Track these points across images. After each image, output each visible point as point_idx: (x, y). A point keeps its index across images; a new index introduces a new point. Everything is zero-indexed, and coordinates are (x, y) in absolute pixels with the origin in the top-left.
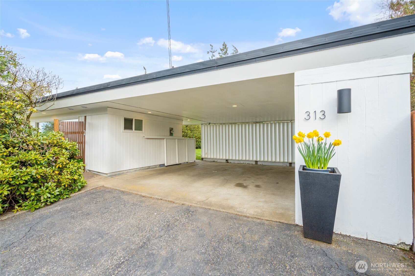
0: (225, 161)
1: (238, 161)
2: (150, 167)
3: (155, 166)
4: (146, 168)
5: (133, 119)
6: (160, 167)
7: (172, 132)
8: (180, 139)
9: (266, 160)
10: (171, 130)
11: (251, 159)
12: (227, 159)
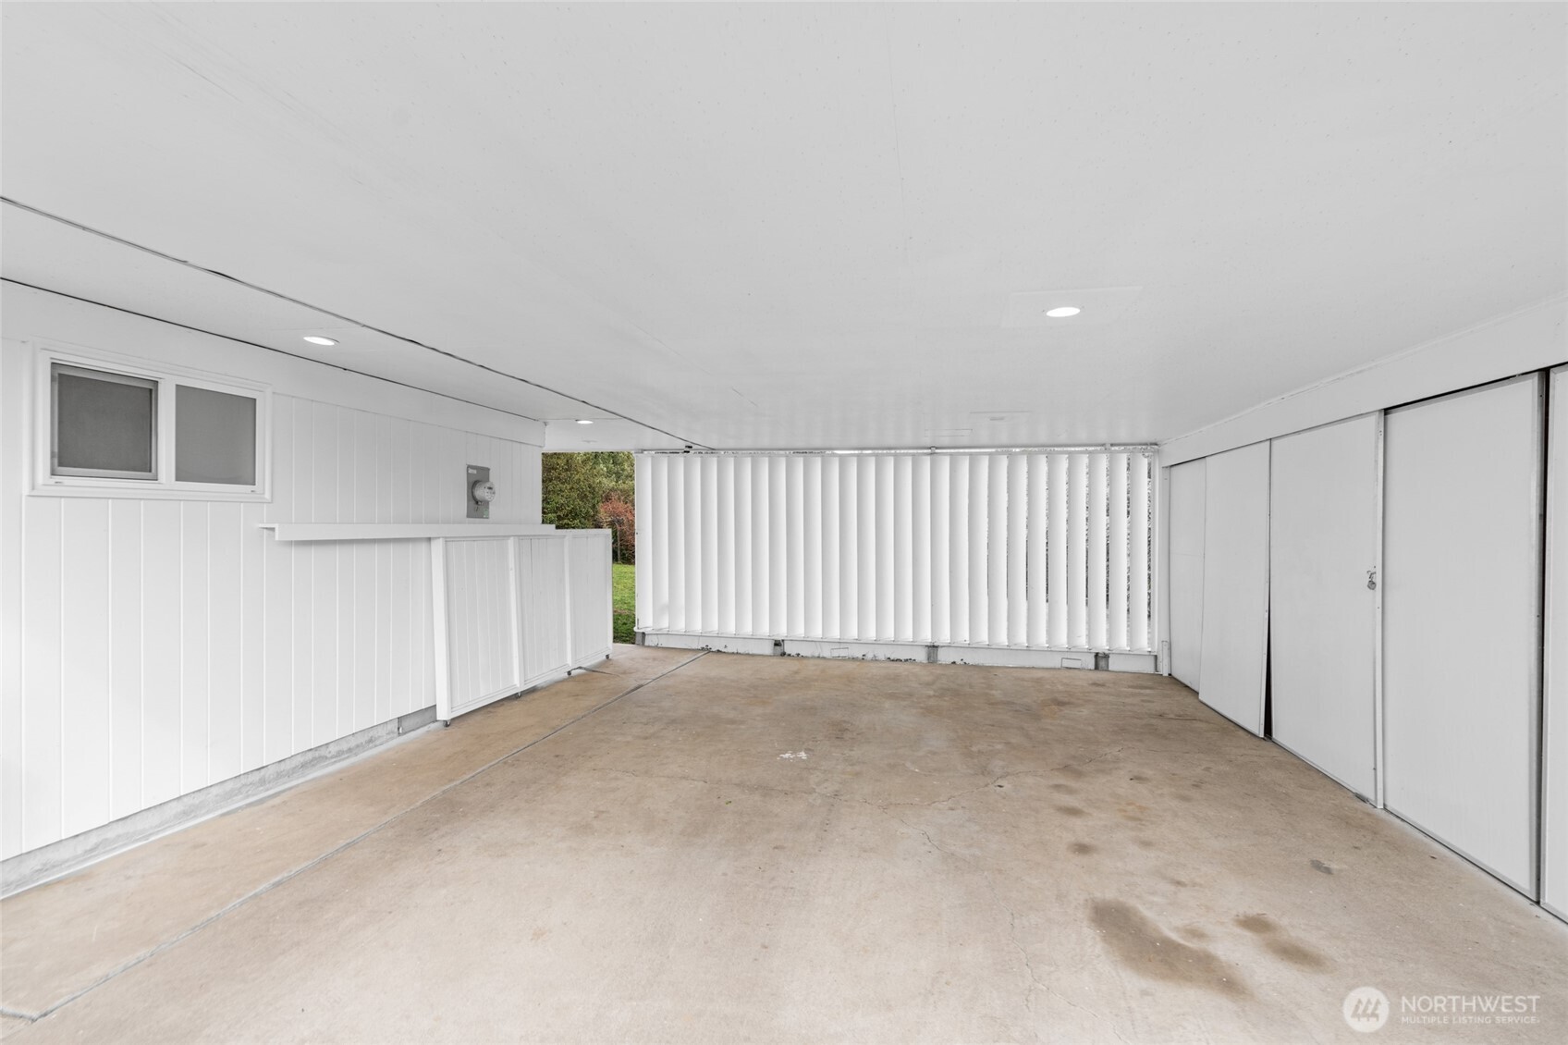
0: (768, 649)
1: (837, 646)
2: (323, 752)
3: (362, 739)
4: (287, 766)
5: (161, 387)
6: (405, 733)
7: (481, 493)
8: (531, 537)
9: (984, 638)
10: (478, 478)
11: (908, 635)
12: (780, 639)
